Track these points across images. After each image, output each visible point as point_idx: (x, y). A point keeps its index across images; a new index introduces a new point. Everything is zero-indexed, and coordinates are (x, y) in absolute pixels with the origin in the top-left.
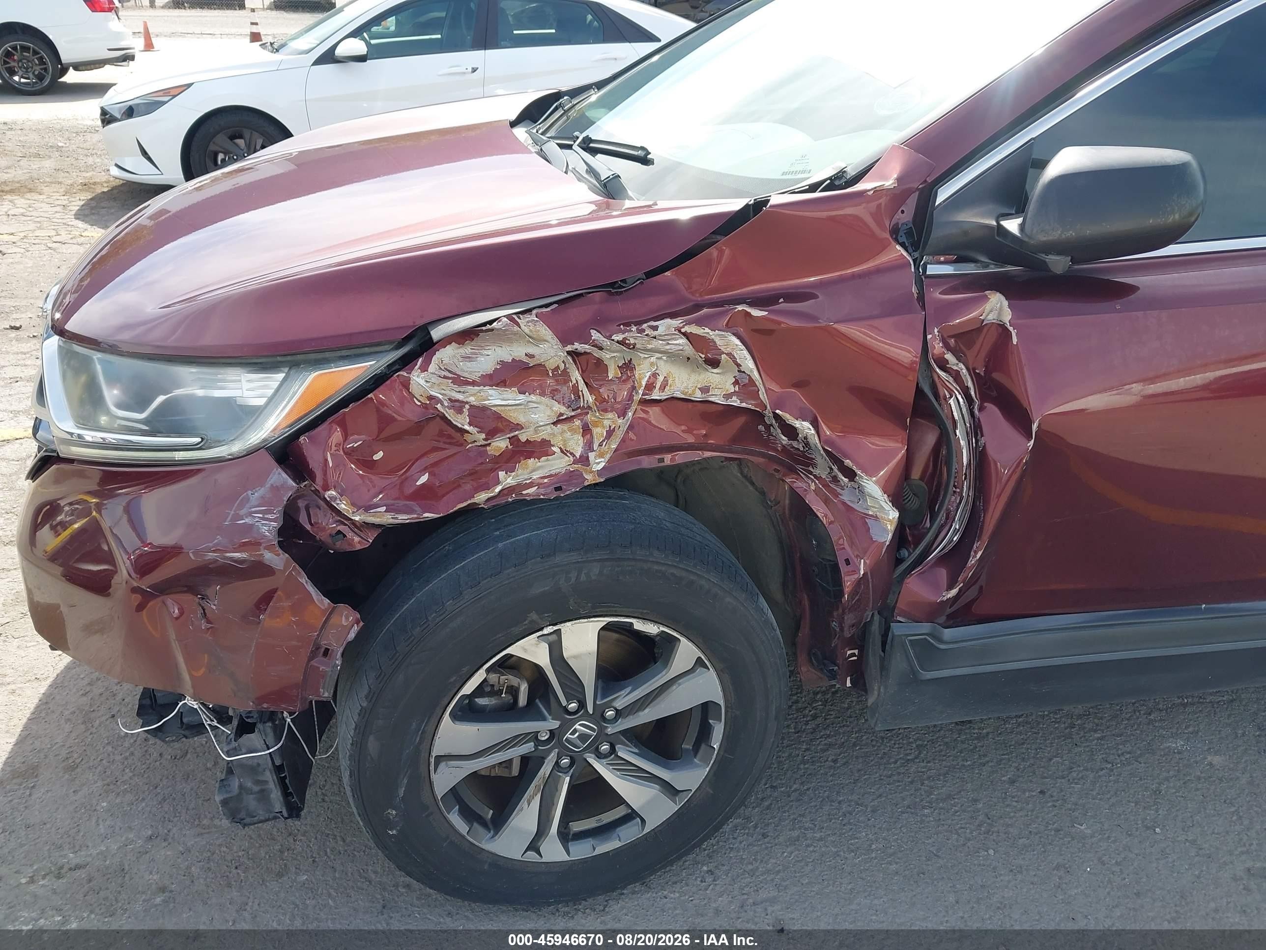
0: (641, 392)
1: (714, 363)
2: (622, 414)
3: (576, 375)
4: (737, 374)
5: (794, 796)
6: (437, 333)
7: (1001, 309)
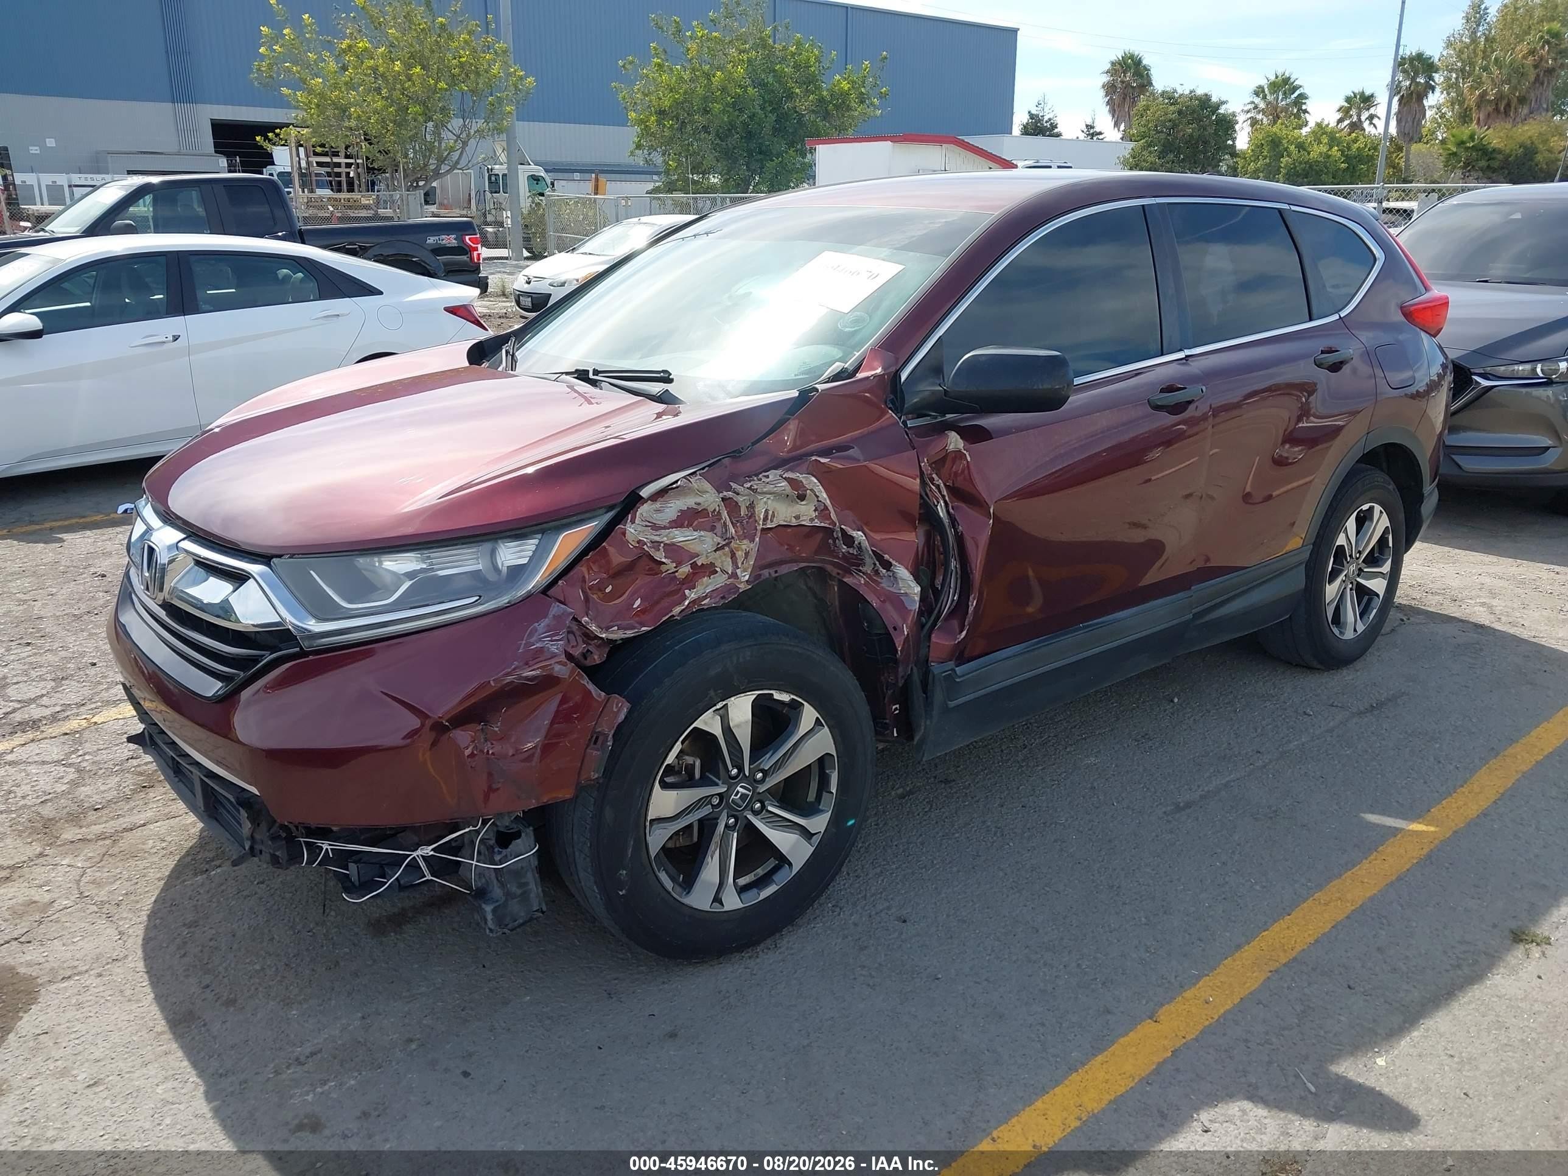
0: (761, 523)
1: (802, 497)
2: (752, 540)
3: (725, 514)
4: (816, 503)
5: (862, 850)
6: (645, 493)
7: (956, 440)
